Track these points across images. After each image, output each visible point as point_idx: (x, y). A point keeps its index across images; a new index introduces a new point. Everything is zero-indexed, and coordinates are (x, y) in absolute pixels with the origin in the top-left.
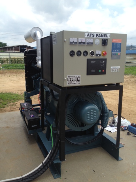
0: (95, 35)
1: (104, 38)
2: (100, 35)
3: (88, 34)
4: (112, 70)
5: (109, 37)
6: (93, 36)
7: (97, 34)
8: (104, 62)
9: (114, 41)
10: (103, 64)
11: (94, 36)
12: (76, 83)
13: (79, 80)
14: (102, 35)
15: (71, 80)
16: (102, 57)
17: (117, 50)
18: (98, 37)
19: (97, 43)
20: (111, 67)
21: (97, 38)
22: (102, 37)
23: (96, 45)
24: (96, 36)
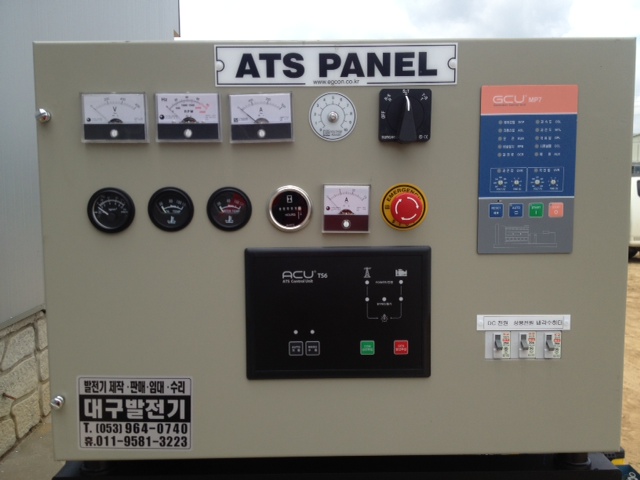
0: (311, 64)
1: (393, 80)
2: (353, 58)
3: (247, 58)
4: (489, 340)
5: (445, 75)
6: (287, 74)
7: (323, 58)
8: (401, 273)
9: (500, 99)
10: (392, 292)
11: (300, 71)
12: (154, 434)
13: (176, 418)
14: (372, 58)
15: (114, 412)
16: (380, 238)
17: (533, 175)
18: (334, 75)
19: (330, 127)
20: (483, 321)
21: (333, 89)
22: (378, 77)
23: (323, 139)
24: (323, 73)
